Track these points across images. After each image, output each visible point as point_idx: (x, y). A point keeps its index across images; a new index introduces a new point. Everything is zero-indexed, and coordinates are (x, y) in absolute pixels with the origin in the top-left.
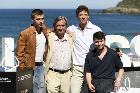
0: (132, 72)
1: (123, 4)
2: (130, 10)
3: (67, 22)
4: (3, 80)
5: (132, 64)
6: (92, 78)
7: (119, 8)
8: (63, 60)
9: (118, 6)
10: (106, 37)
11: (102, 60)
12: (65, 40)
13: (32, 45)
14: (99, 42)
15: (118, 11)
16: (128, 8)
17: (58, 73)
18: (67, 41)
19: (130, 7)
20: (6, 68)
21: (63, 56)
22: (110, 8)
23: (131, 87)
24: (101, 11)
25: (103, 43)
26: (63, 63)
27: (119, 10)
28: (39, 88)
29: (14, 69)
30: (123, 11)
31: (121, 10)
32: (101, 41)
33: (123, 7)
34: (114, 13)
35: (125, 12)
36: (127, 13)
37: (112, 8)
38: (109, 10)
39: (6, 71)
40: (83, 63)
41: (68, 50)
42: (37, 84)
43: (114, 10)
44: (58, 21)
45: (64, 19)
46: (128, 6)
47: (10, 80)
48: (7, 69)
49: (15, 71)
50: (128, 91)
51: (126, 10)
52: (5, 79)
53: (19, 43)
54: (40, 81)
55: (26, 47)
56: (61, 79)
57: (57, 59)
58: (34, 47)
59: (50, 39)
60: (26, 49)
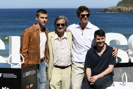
0: (129, 67)
1: (123, 3)
2: (130, 8)
3: (66, 21)
4: (9, 76)
5: (130, 60)
6: (92, 73)
7: (119, 7)
8: (63, 57)
9: (118, 5)
10: (106, 34)
11: (101, 56)
12: (65, 38)
13: (36, 41)
14: (101, 39)
15: (118, 10)
16: (127, 7)
17: (59, 69)
18: (67, 39)
19: (129, 6)
20: (12, 65)
22: (111, 7)
23: (128, 82)
24: (103, 10)
25: (103, 40)
27: (120, 9)
28: (41, 83)
29: (19, 65)
30: (124, 10)
31: (121, 9)
32: (102, 39)
33: (123, 6)
34: (114, 12)
35: (125, 11)
36: (127, 12)
37: (113, 7)
38: (110, 9)
39: (12, 67)
40: (83, 60)
41: (68, 48)
42: (40, 79)
43: (115, 9)
44: (58, 20)
45: (65, 18)
46: (128, 5)
48: (12, 66)
49: (20, 67)
50: (125, 86)
51: (126, 9)
52: (11, 75)
53: (24, 40)
54: (43, 76)
55: (30, 43)
56: (62, 74)
57: (58, 57)
58: (38, 43)
59: (52, 37)
60: (30, 45)
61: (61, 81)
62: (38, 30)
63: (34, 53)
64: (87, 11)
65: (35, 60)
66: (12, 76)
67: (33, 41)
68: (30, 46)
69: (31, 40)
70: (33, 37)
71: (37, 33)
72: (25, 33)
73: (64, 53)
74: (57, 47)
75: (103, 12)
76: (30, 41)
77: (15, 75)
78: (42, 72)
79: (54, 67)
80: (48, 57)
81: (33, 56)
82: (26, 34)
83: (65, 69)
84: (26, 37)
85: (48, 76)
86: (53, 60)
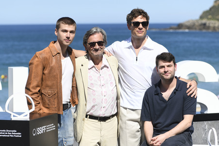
1: (210, 14)
4: (8, 135)
7: (204, 21)
8: (104, 100)
9: (201, 17)
12: (105, 66)
13: (55, 74)
14: (166, 67)
15: (202, 27)
16: (218, 20)
17: (97, 121)
18: (108, 67)
20: (13, 114)
21: (103, 93)
22: (188, 21)
24: (175, 27)
25: (171, 69)
26: (104, 105)
27: (205, 24)
29: (26, 116)
30: (211, 25)
31: (207, 25)
32: (168, 66)
33: (210, 19)
34: (195, 29)
35: (214, 28)
37: (193, 21)
38: (188, 24)
39: (13, 119)
41: (112, 83)
42: (63, 140)
43: (197, 24)
44: (91, 35)
47: (20, 134)
48: (14, 116)
49: (27, 118)
51: (215, 23)
52: (11, 132)
53: (34, 71)
54: (67, 135)
55: (44, 76)
56: (101, 130)
57: (94, 99)
58: (59, 76)
59: (82, 65)
60: (44, 81)
61: (99, 143)
62: (58, 53)
63: (52, 94)
64: (144, 16)
65: (54, 106)
66: (13, 133)
67: (49, 73)
68: (43, 83)
69: (46, 72)
70: (49, 67)
71: (57, 59)
72: (37, 59)
73: (105, 92)
74: (92, 82)
75: (176, 29)
76: (43, 73)
77: (19, 132)
78: (66, 127)
79: (86, 117)
80: (76, 101)
81: (49, 100)
82: (37, 61)
83: (107, 121)
84: (37, 66)
85: (77, 134)
86: (86, 105)
